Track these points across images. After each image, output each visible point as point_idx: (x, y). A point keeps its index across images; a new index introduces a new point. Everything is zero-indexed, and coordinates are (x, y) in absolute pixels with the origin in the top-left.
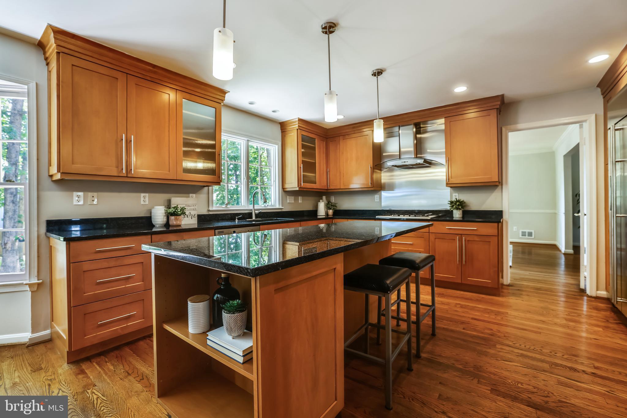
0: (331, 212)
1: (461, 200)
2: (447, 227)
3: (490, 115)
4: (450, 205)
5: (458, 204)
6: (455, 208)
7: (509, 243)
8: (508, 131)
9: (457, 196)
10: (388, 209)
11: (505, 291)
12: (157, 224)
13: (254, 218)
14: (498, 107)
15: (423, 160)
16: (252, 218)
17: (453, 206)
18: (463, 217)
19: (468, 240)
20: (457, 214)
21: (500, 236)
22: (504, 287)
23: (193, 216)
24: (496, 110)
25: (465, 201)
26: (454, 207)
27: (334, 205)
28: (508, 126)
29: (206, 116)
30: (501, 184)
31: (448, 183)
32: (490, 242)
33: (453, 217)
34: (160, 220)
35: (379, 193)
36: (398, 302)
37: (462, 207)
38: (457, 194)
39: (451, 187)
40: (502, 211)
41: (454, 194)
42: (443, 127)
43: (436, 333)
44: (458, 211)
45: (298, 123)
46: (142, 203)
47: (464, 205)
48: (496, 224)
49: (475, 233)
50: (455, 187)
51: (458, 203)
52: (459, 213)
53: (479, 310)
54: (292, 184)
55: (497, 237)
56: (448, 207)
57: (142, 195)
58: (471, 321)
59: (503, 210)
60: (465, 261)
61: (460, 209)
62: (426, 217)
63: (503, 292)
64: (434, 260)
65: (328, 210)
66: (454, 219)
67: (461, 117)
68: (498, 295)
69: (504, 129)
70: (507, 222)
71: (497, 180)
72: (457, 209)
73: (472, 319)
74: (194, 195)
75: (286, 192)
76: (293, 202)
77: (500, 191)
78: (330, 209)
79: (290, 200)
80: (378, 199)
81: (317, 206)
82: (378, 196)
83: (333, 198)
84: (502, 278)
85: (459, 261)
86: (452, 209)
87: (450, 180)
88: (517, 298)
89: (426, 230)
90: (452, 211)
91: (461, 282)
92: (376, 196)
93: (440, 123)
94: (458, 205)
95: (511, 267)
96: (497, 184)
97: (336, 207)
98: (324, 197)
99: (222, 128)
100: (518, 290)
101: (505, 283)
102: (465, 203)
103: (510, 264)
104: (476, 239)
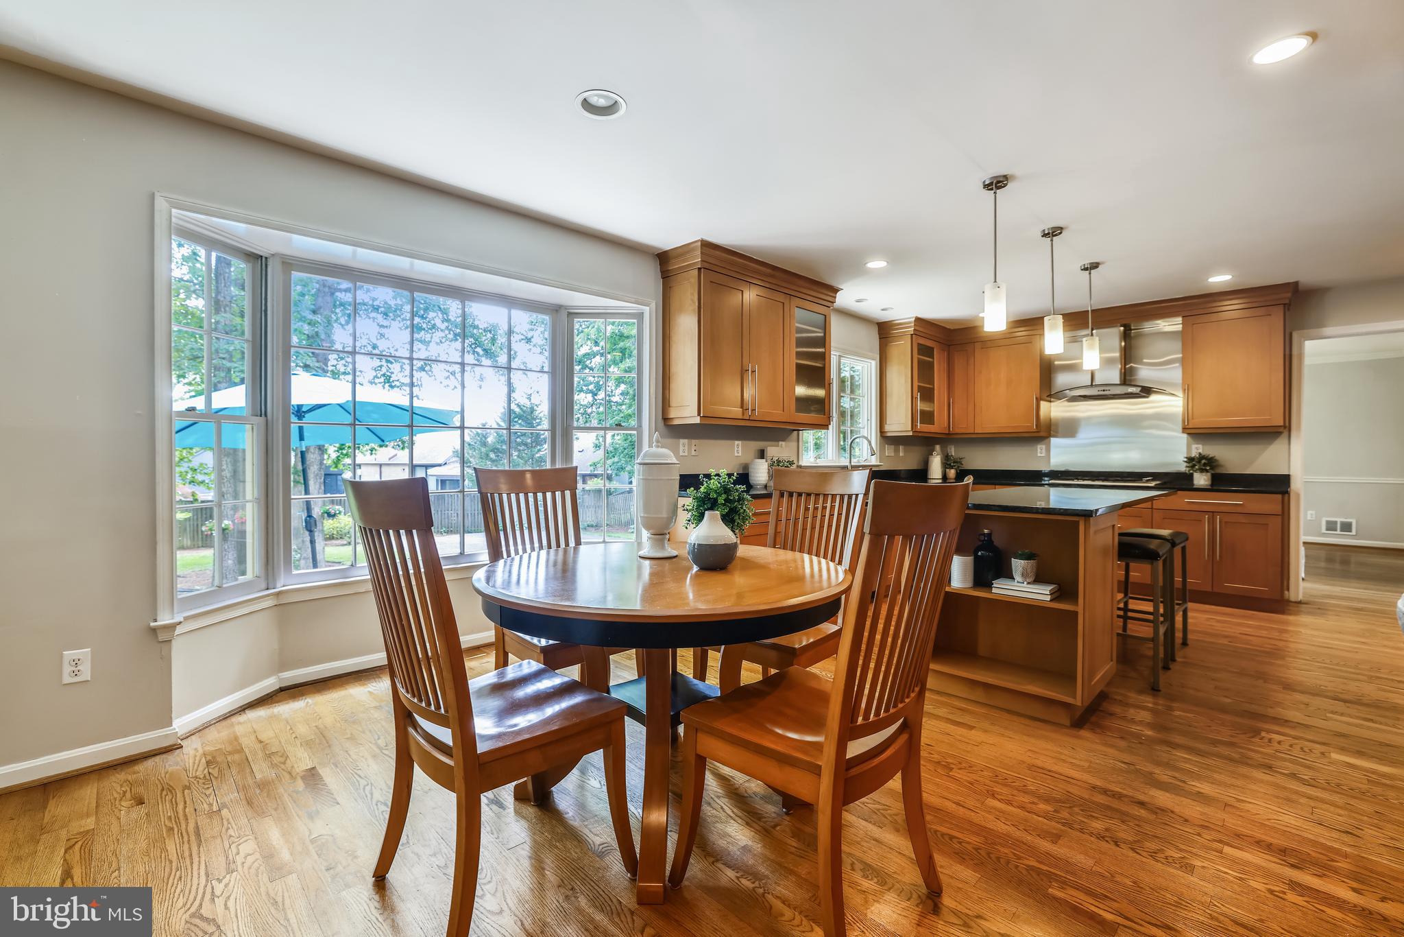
0: (952, 473)
1: (1211, 456)
2: (1185, 500)
3: (1270, 315)
4: (1185, 464)
5: (1205, 463)
6: (1197, 470)
7: (1301, 544)
8: (1303, 339)
9: (1198, 449)
10: (1063, 469)
11: (1291, 608)
12: (759, 485)
14: (1287, 302)
15: (1139, 389)
17: (1194, 465)
18: (1212, 485)
19: (1226, 522)
20: (1201, 480)
21: (1284, 516)
22: (1291, 604)
24: (1282, 306)
25: (1217, 458)
26: (1197, 467)
27: (958, 462)
28: (1306, 331)
29: (804, 325)
30: (1287, 429)
31: (1187, 427)
32: (1267, 524)
33: (1193, 485)
34: (764, 479)
35: (1047, 441)
36: (1125, 600)
37: (1212, 468)
38: (1200, 446)
39: (1188, 434)
40: (1289, 475)
41: (1194, 446)
42: (1179, 328)
43: (1189, 642)
44: (1204, 474)
45: (915, 325)
46: (736, 454)
47: (1214, 464)
48: (1279, 496)
49: (1239, 510)
50: (1196, 433)
51: (1203, 461)
52: (1205, 477)
53: (1249, 626)
54: (900, 423)
55: (1280, 517)
56: (1183, 468)
57: (737, 442)
58: (1239, 636)
59: (1291, 474)
60: (1220, 556)
61: (1207, 471)
62: (1144, 482)
63: (1289, 610)
64: (1187, 539)
65: (948, 470)
66: (1195, 487)
67: (1214, 317)
68: (1282, 612)
69: (1295, 335)
70: (1298, 495)
71: (1282, 424)
72: (1202, 471)
73: (1240, 634)
74: (783, 443)
75: (887, 439)
76: (893, 454)
77: (1287, 441)
78: (952, 467)
79: (889, 450)
80: (1044, 451)
81: (926, 463)
82: (1044, 447)
83: (953, 449)
84: (1288, 590)
85: (1208, 555)
86: (1191, 472)
87: (1190, 422)
88: (1317, 617)
89: (1148, 505)
90: (1192, 475)
91: (1211, 590)
92: (1039, 446)
93: (1173, 325)
94: (1205, 465)
95: (1303, 579)
96: (1281, 430)
97: (962, 464)
98: (938, 447)
99: (832, 345)
100: (1319, 608)
101: (1293, 598)
102: (1216, 460)
103: (1303, 575)
104: (1242, 519)
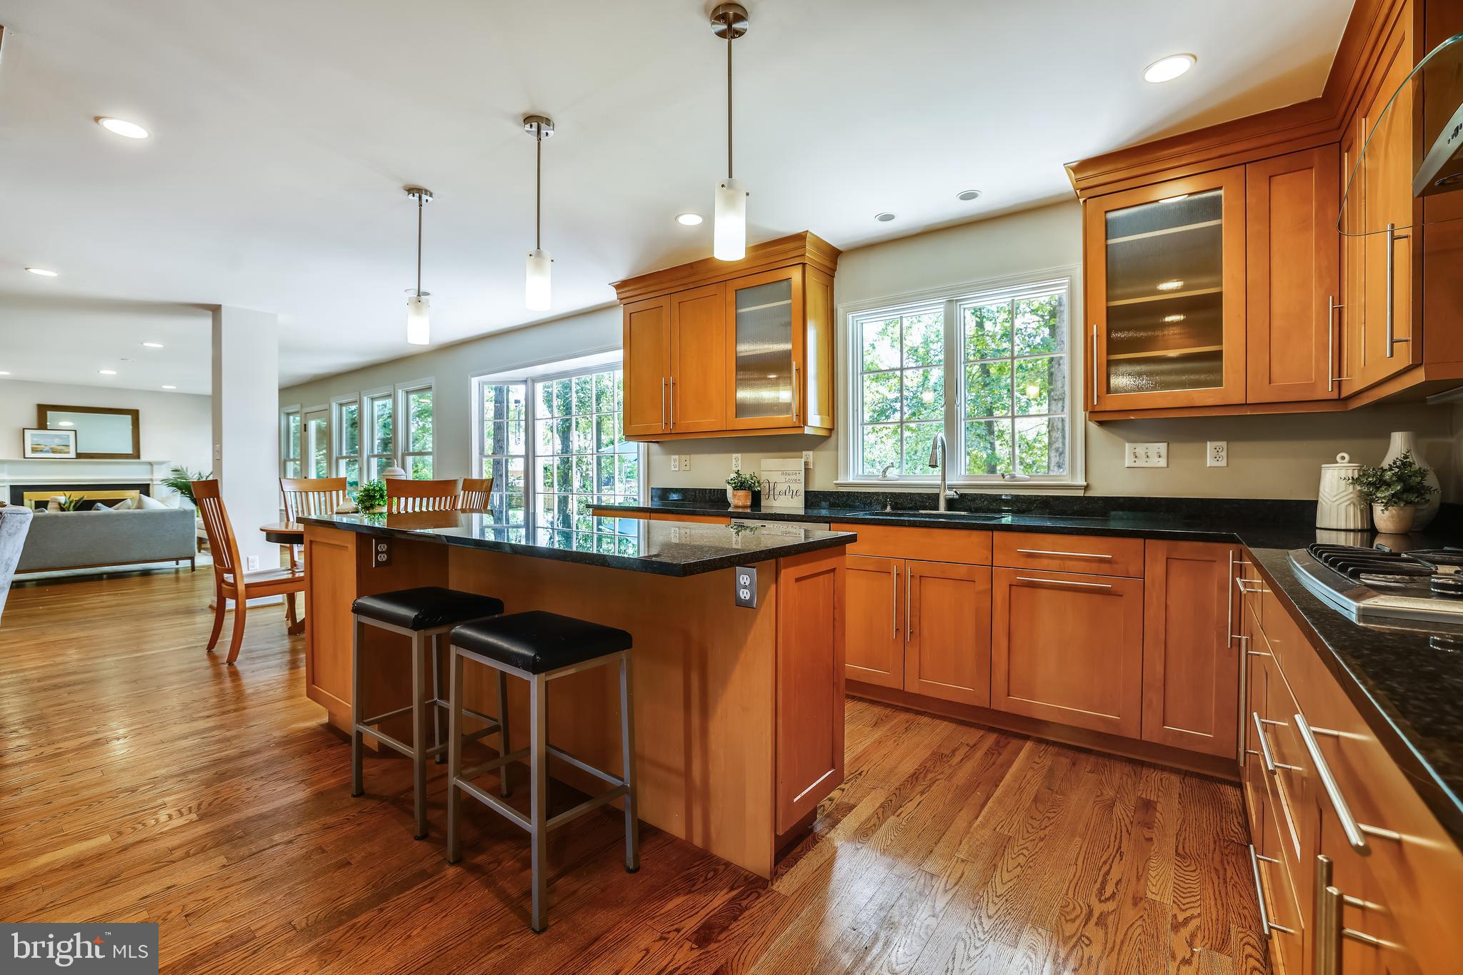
13: (942, 510)
16: (937, 508)
23: (794, 493)
81: (1315, 480)
